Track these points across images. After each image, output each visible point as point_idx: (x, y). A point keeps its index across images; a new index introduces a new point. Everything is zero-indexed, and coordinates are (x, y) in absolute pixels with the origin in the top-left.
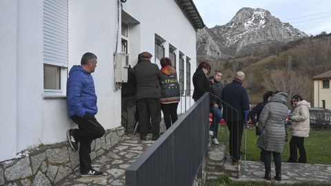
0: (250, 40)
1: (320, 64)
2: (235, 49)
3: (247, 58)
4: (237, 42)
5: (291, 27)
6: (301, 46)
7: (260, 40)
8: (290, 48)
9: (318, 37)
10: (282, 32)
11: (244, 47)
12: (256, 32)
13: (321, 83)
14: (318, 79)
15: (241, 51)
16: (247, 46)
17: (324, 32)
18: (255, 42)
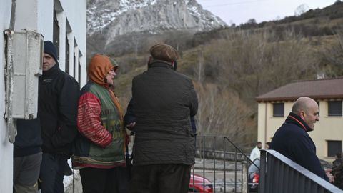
0: (130, 25)
1: (253, 73)
2: (103, 39)
3: (126, 57)
4: (107, 28)
5: (199, 7)
6: (219, 41)
7: (147, 26)
8: (200, 43)
9: (243, 27)
10: (183, 15)
11: (118, 37)
12: (140, 11)
13: (270, 107)
14: (266, 101)
15: (114, 45)
16: (124, 37)
17: (253, 20)
18: (137, 30)
